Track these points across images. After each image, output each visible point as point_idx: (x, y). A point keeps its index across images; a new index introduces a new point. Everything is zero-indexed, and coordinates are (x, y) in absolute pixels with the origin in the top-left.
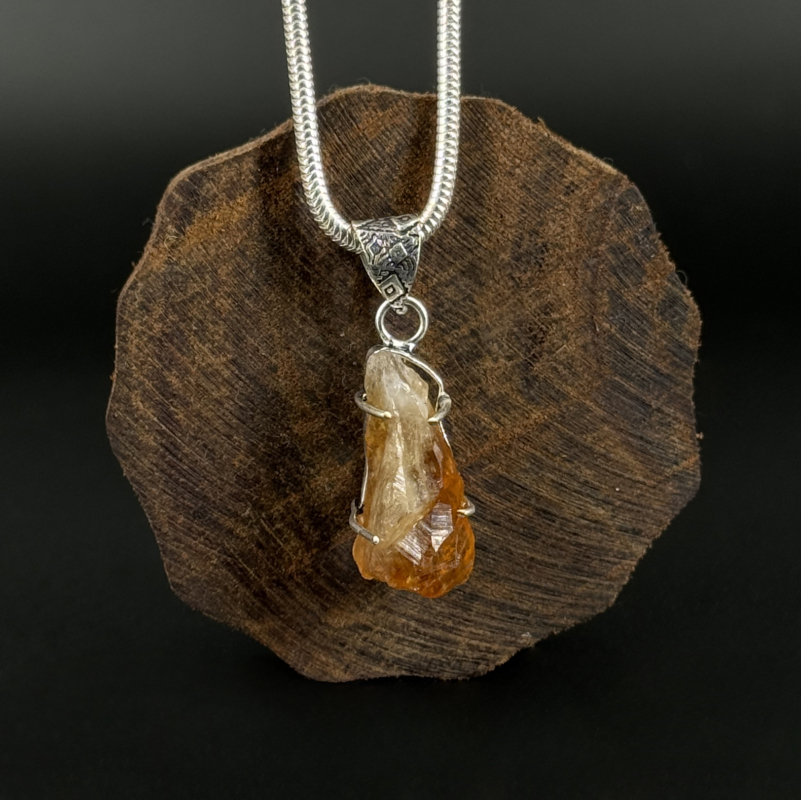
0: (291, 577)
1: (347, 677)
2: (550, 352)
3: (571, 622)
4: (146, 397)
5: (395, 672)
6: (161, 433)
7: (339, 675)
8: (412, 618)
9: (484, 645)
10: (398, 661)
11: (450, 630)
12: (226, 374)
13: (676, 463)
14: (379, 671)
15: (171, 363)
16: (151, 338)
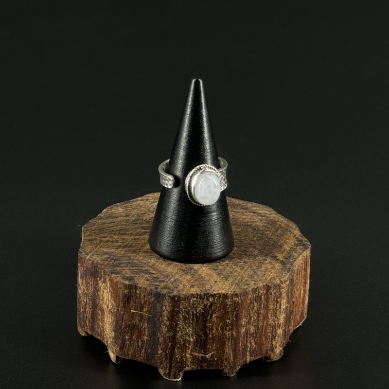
1: (147, 195)
4: (265, 213)
5: (135, 200)
8: (141, 208)
9: (114, 210)
13: (92, 255)
14: (139, 199)
15: (267, 220)
16: (278, 221)
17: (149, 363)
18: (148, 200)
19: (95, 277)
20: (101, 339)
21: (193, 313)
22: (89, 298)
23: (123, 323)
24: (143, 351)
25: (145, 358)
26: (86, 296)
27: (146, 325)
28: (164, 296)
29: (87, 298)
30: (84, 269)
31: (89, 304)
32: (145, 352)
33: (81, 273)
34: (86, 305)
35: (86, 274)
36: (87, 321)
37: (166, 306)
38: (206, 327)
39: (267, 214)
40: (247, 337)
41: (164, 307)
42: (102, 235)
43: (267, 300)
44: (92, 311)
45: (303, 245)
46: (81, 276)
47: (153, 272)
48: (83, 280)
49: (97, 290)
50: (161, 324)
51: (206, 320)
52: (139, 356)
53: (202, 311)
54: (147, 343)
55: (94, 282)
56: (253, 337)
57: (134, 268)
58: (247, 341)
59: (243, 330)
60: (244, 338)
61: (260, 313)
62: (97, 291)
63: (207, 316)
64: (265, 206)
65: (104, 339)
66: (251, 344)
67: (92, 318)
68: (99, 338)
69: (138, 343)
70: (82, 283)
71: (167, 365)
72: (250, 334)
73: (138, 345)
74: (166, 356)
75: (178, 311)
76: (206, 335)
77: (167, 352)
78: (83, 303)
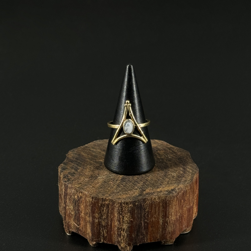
0: (163, 150)
2: (94, 166)
3: (105, 140)
6: (186, 167)
7: (156, 141)
12: (169, 172)
13: (73, 153)
15: (182, 174)
16: (185, 177)
21: (73, 198)
40: (100, 226)
42: (95, 147)
43: (113, 209)
47: (79, 171)
56: (105, 228)
58: (100, 229)
59: (97, 221)
60: (98, 226)
61: (109, 215)
66: (103, 232)
72: (102, 226)
75: (67, 194)
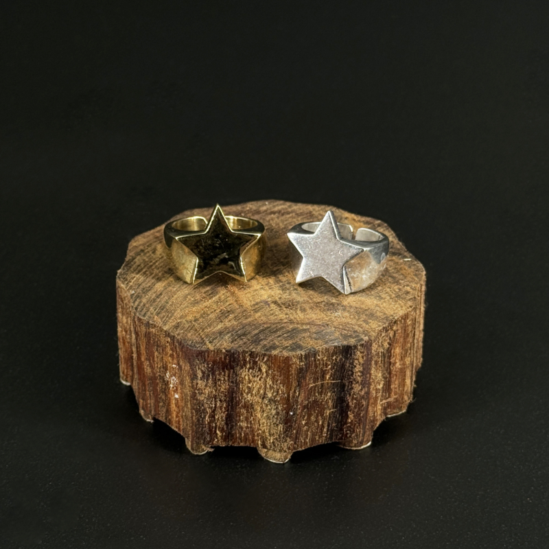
1: (129, 248)
2: (280, 310)
4: (283, 209)
8: (154, 263)
10: (134, 259)
11: (145, 273)
17: (333, 441)
18: (142, 251)
19: (232, 368)
20: (248, 444)
21: (382, 352)
22: (221, 401)
23: (299, 406)
24: (325, 430)
25: (328, 436)
26: (215, 399)
27: (329, 394)
28: (355, 347)
29: (216, 402)
30: (208, 364)
31: (221, 408)
32: (328, 430)
33: (203, 373)
34: (214, 411)
35: (212, 369)
36: (218, 432)
37: (358, 359)
38: (390, 363)
39: (286, 209)
41: (356, 361)
42: (177, 315)
44: (227, 415)
45: (379, 225)
46: (203, 376)
47: (304, 327)
48: (207, 380)
49: (235, 383)
50: (352, 383)
51: (391, 355)
52: (319, 438)
53: (388, 346)
54: (330, 417)
55: (229, 376)
57: (279, 333)
62: (237, 384)
63: (391, 349)
64: (270, 201)
65: (253, 441)
67: (227, 424)
68: (242, 444)
69: (318, 423)
70: (206, 386)
71: (360, 432)
73: (318, 425)
74: (360, 420)
75: (371, 358)
76: (390, 373)
77: (362, 415)
78: (208, 410)
